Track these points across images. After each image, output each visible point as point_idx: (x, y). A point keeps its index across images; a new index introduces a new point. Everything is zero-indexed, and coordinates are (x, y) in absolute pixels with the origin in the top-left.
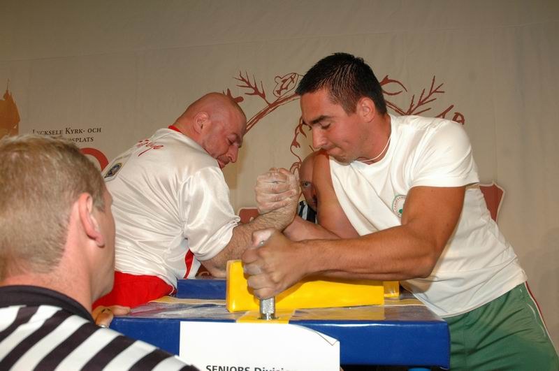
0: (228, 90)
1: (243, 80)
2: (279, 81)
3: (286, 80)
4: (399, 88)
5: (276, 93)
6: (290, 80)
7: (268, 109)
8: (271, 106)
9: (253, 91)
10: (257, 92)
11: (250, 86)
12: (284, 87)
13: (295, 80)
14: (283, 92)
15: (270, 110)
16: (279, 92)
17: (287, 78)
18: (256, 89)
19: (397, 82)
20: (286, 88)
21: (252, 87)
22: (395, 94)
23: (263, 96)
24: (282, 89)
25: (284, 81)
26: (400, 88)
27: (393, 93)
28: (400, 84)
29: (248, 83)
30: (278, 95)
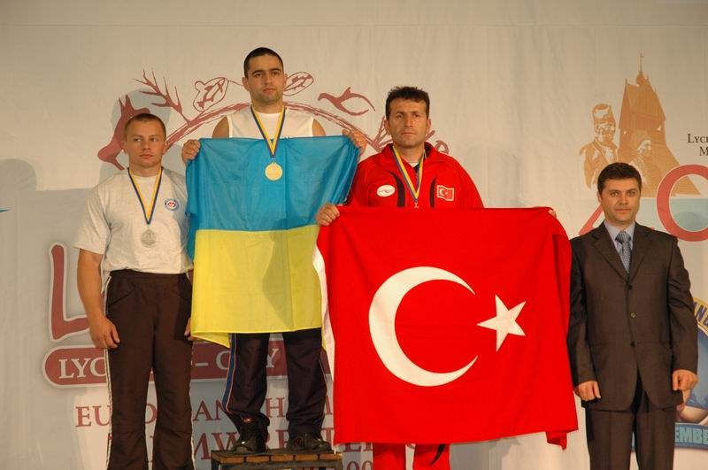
0: (127, 96)
1: (149, 83)
2: (201, 87)
3: (211, 87)
4: (363, 106)
5: (197, 105)
6: (217, 87)
7: (186, 128)
8: (190, 124)
9: (164, 101)
10: (169, 103)
11: (159, 93)
12: (208, 97)
13: (224, 88)
14: (207, 104)
15: (190, 129)
16: (201, 104)
17: (212, 83)
18: (167, 97)
19: (363, 97)
20: (212, 99)
21: (161, 95)
22: (360, 114)
23: (179, 108)
24: (205, 100)
25: (209, 89)
26: (367, 106)
27: (357, 112)
28: (366, 99)
29: (156, 88)
30: (200, 109)
